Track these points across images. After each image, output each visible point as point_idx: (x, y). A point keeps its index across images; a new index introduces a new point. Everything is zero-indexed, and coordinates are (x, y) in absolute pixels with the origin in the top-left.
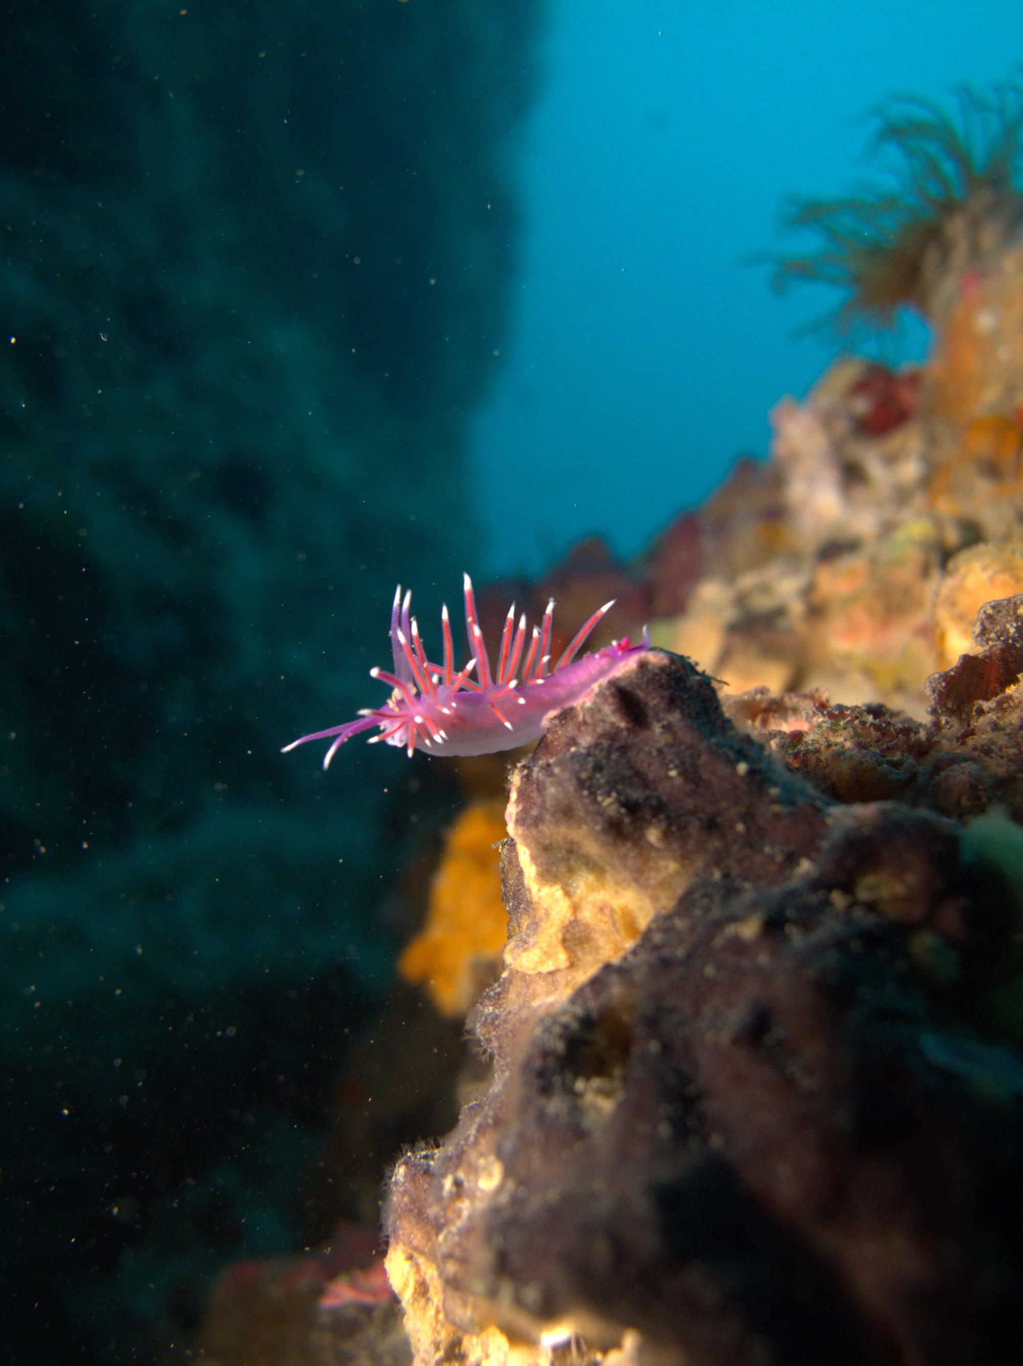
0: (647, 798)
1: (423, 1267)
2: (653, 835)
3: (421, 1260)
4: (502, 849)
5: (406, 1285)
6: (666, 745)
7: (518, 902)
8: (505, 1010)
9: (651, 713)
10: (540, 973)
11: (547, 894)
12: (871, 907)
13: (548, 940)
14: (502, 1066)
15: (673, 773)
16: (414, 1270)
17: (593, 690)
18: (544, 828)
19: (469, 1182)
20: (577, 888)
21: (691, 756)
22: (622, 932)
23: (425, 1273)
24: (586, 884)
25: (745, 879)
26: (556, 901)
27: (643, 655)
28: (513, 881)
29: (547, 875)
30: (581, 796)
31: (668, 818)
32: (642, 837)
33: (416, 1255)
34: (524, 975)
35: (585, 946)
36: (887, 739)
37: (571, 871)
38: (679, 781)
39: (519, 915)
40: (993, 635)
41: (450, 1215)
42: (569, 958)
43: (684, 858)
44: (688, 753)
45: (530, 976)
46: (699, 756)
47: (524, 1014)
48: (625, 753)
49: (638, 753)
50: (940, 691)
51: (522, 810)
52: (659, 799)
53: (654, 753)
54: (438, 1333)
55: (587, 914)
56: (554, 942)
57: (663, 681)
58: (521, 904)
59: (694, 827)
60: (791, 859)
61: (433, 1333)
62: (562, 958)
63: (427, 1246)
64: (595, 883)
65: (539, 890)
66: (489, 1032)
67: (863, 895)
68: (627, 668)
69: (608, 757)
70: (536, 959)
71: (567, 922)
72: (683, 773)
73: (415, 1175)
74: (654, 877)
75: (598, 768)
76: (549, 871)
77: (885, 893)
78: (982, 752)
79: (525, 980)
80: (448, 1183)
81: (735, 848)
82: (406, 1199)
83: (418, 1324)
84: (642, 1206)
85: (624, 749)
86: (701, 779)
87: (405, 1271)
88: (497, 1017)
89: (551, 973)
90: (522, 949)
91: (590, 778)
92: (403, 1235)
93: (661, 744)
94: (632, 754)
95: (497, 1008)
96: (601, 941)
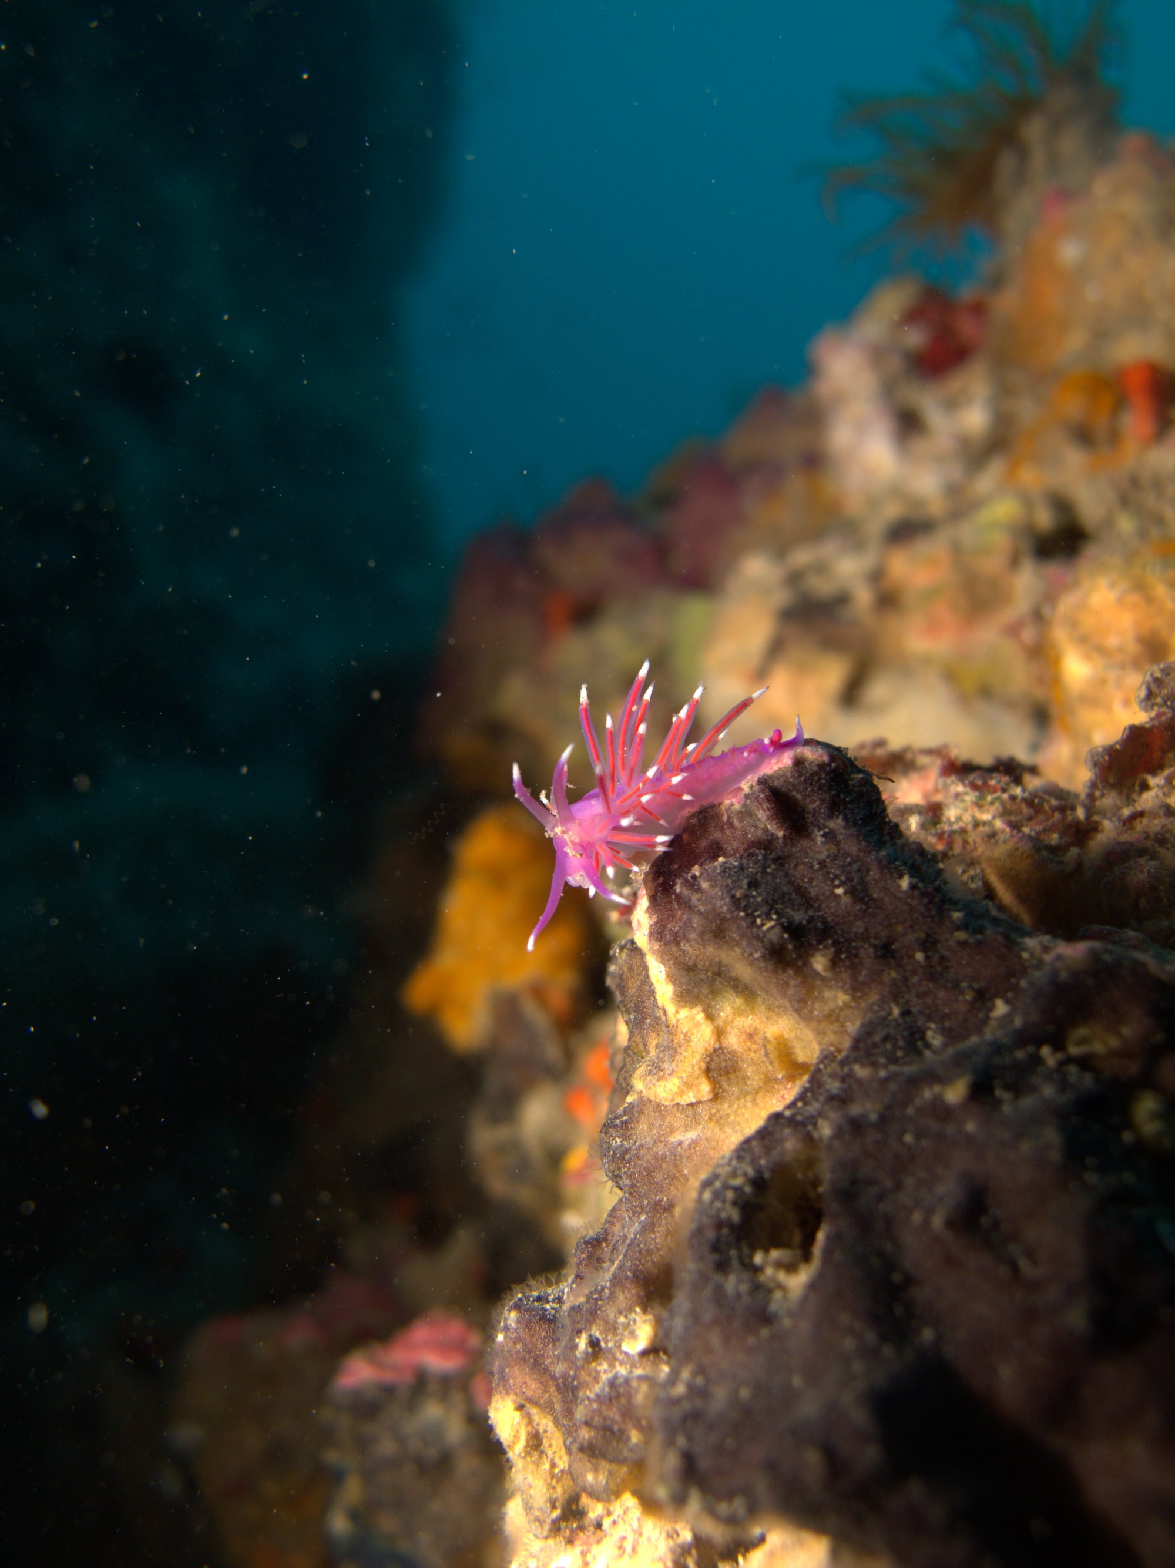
0: (811, 920)
1: (536, 1418)
2: (819, 963)
3: (534, 1411)
4: (620, 953)
5: (516, 1437)
6: (828, 856)
7: (643, 1016)
8: (635, 1143)
9: (810, 818)
10: (678, 1104)
11: (686, 1017)
12: (1085, 1063)
13: (689, 1069)
14: (636, 1207)
15: (840, 891)
16: (525, 1421)
17: (740, 789)
18: (685, 946)
19: (606, 1343)
20: (721, 1010)
21: (859, 870)
22: (776, 1063)
23: (538, 1425)
24: (733, 1007)
25: (929, 1018)
26: (698, 1025)
27: (799, 750)
28: (634, 990)
29: (686, 996)
30: (737, 917)
31: (836, 943)
32: (807, 964)
33: (528, 1405)
34: (659, 1105)
35: (732, 1076)
36: (1041, 817)
37: (714, 993)
38: (846, 900)
39: (645, 1032)
40: (1159, 700)
41: (584, 1376)
42: (713, 1089)
43: (856, 989)
44: (855, 867)
45: (666, 1107)
46: (868, 871)
47: (661, 1149)
48: (782, 865)
49: (796, 865)
50: (1102, 765)
51: (657, 922)
52: (825, 922)
53: (816, 867)
54: (554, 1488)
55: (733, 1041)
56: (697, 1071)
57: (823, 781)
58: (646, 1019)
59: (867, 953)
60: (983, 998)
61: (548, 1490)
62: (705, 1088)
63: (543, 1397)
64: (743, 1007)
65: (677, 1012)
66: (619, 1169)
67: (1074, 1050)
68: (780, 765)
69: (764, 872)
70: (675, 1089)
71: (711, 1050)
72: (851, 892)
73: (530, 1321)
74: (818, 1009)
75: (753, 884)
76: (688, 992)
77: (1098, 1047)
78: (1156, 842)
79: (660, 1111)
80: (582, 1343)
81: (915, 979)
82: (519, 1347)
83: (530, 1478)
84: (859, 1416)
85: (780, 861)
86: (871, 898)
87: (515, 1423)
88: (627, 1151)
89: (691, 1105)
90: (657, 1077)
91: (746, 896)
92: (514, 1385)
93: (823, 856)
94: (790, 865)
95: (626, 1140)
96: (750, 1071)
